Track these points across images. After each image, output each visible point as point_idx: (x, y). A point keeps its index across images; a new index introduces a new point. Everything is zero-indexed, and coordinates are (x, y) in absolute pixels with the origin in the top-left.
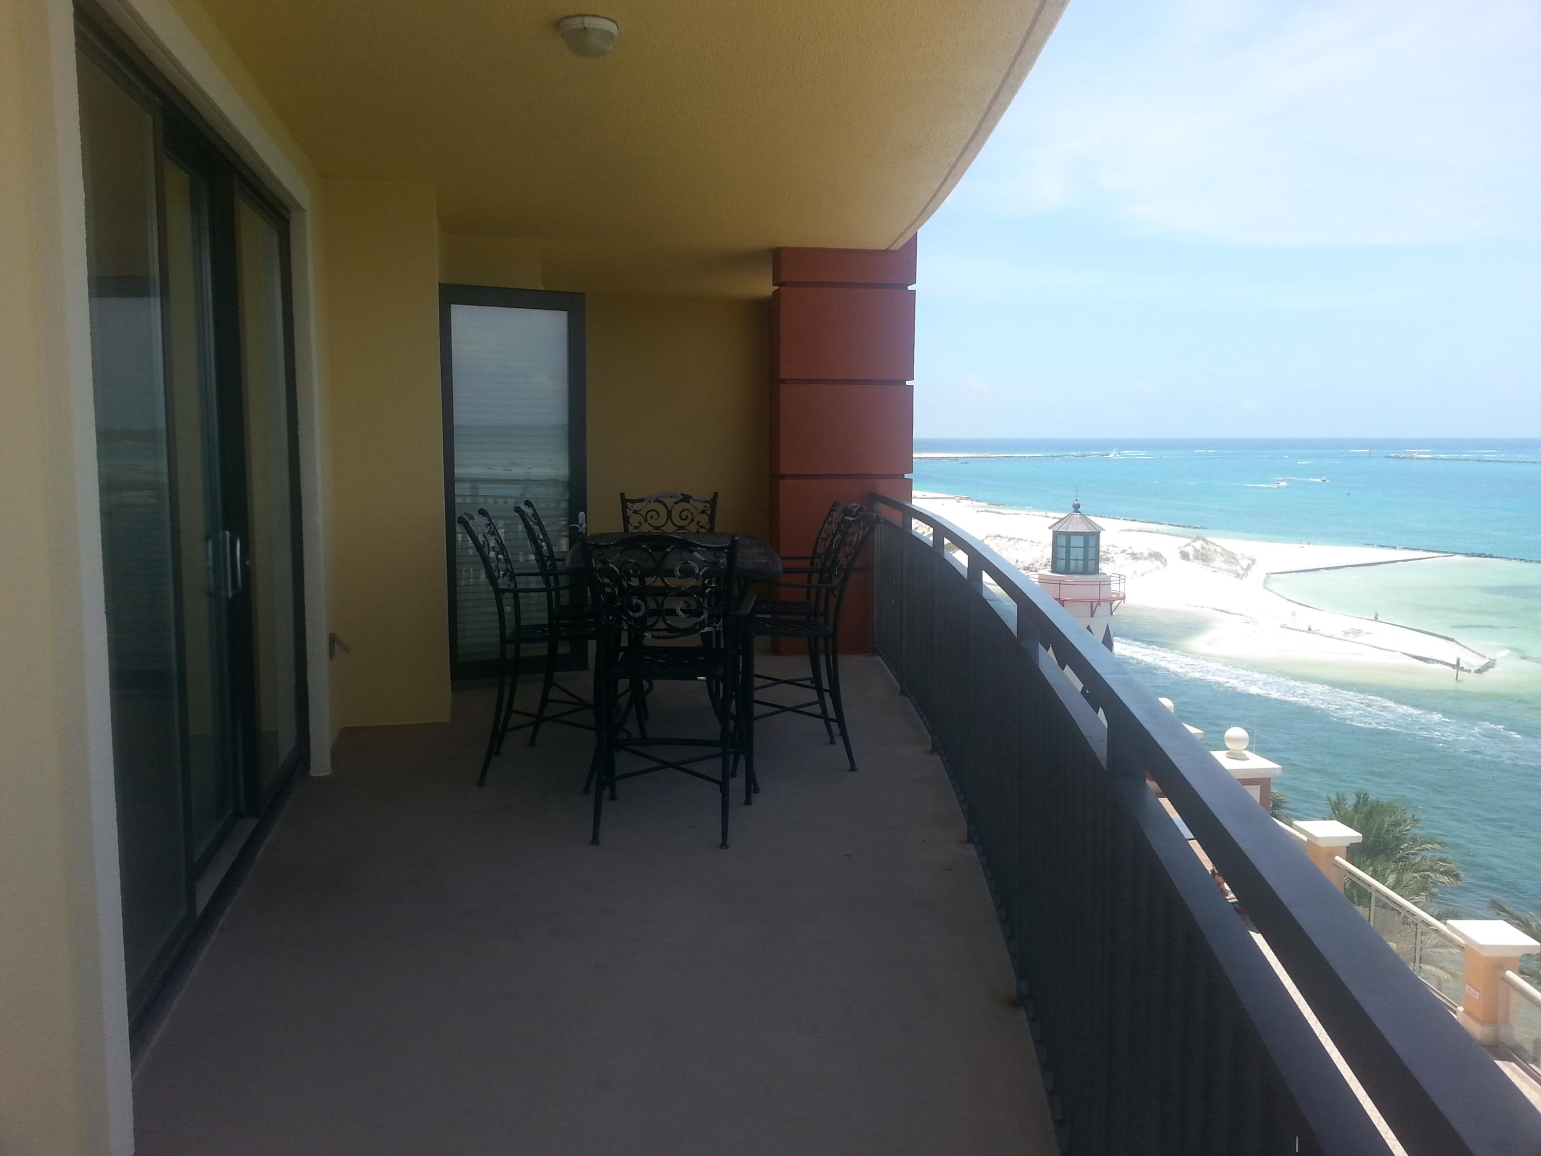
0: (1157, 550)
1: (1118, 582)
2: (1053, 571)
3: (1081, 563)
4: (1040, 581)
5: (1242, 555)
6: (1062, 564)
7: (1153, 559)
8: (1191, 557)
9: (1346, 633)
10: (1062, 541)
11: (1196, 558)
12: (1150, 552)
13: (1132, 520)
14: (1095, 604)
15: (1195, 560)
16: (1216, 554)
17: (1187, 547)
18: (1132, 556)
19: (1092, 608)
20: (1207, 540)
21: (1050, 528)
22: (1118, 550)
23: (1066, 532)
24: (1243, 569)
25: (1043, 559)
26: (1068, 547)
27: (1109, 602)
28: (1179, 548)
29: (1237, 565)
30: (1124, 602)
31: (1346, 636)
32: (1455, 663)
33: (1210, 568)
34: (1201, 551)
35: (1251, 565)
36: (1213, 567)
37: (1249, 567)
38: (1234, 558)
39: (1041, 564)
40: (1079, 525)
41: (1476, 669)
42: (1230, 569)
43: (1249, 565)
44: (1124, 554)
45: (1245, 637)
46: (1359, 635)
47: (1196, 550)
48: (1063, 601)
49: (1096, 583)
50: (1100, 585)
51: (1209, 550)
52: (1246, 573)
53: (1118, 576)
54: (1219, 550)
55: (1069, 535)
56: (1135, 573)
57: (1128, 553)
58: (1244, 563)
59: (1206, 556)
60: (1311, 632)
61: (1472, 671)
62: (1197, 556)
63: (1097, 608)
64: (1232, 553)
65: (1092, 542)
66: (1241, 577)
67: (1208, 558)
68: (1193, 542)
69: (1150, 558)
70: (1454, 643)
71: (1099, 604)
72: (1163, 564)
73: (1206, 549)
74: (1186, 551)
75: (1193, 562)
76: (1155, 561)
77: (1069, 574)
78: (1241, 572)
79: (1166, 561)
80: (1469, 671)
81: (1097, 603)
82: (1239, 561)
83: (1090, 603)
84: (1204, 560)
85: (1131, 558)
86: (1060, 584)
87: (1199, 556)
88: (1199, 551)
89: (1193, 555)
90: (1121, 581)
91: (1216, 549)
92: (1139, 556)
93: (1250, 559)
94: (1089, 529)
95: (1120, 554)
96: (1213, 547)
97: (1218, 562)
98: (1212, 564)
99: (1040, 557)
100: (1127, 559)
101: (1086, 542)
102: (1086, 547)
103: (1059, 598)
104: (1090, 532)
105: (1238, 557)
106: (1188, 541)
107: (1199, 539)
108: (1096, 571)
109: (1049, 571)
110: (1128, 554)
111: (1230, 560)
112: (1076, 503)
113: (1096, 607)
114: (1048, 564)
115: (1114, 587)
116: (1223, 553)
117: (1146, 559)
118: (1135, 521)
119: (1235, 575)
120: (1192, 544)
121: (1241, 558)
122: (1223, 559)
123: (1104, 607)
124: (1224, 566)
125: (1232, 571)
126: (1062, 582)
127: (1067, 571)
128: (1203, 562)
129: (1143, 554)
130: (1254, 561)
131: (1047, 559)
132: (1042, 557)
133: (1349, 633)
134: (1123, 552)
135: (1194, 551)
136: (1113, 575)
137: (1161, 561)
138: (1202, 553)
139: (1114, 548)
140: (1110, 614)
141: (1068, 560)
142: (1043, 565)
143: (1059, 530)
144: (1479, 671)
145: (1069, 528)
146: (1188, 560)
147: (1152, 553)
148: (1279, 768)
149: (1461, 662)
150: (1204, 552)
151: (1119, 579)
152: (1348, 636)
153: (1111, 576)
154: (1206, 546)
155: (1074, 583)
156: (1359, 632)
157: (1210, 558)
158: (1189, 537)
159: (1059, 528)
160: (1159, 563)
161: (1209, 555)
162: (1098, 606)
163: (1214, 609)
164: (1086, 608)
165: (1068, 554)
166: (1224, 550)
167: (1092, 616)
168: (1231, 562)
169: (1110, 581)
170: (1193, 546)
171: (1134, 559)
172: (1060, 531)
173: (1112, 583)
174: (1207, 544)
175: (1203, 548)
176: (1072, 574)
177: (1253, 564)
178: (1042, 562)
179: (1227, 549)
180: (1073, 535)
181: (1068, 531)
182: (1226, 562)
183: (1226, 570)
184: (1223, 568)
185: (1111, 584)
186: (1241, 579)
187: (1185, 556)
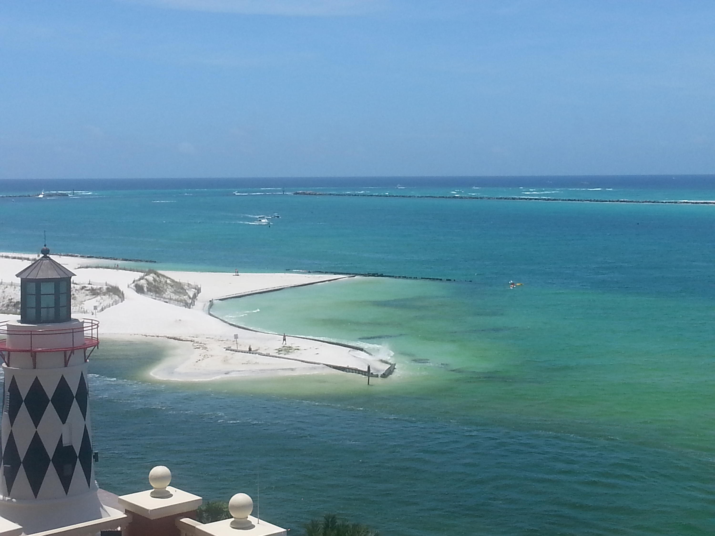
0: (114, 284)
1: (91, 328)
2: (22, 321)
3: (52, 311)
4: (11, 333)
5: (189, 285)
6: (32, 312)
7: (111, 293)
8: (145, 290)
9: (279, 351)
10: (32, 288)
11: (149, 290)
12: (108, 287)
13: (88, 257)
14: (68, 353)
15: (149, 293)
16: (166, 286)
17: (141, 281)
18: (91, 292)
19: (65, 356)
20: (158, 273)
21: (17, 276)
22: (78, 287)
23: (36, 279)
24: (190, 298)
25: (5, 300)
26: (38, 294)
27: (83, 350)
28: (133, 282)
29: (185, 295)
30: (98, 348)
31: (279, 354)
32: (366, 370)
33: (162, 299)
34: (154, 283)
35: (197, 294)
36: (164, 298)
37: (195, 296)
38: (182, 288)
39: (3, 305)
40: (49, 271)
41: (382, 373)
42: (179, 299)
43: (195, 294)
44: (84, 290)
45: (197, 362)
46: (289, 352)
47: (149, 283)
48: (35, 352)
49: (69, 331)
50: (73, 332)
51: (160, 282)
52: (193, 302)
53: (91, 321)
54: (168, 281)
55: (39, 282)
56: (95, 308)
57: (88, 288)
58: (191, 293)
59: (158, 288)
60: (251, 352)
61: (379, 376)
62: (150, 289)
63: (71, 358)
64: (180, 283)
65: (63, 289)
66: (189, 305)
67: (160, 290)
68: (146, 275)
69: (109, 293)
70: (363, 352)
71: (72, 352)
72: (120, 297)
73: (158, 281)
74: (140, 284)
75: (147, 294)
76: (113, 296)
77: (41, 323)
78: (190, 301)
79: (123, 294)
80: (377, 376)
81: (70, 351)
82: (187, 291)
83: (63, 352)
84: (156, 292)
85: (91, 294)
86: (31, 334)
87: (152, 288)
88: (152, 283)
89: (147, 288)
90: (93, 327)
91: (166, 281)
92: (99, 291)
93: (196, 289)
94: (59, 275)
95: (80, 291)
96: (164, 279)
97: (169, 293)
98: (164, 295)
99: (2, 298)
100: (87, 295)
101: (57, 288)
102: (57, 294)
103: (31, 350)
104: (61, 278)
105: (186, 287)
106: (142, 274)
107: (151, 273)
108: (68, 318)
109: (18, 321)
110: (87, 290)
111: (179, 291)
112: (45, 248)
113: (70, 356)
114: (10, 304)
115: (87, 333)
116: (173, 284)
117: (104, 294)
118: (93, 257)
119: (184, 304)
120: (146, 277)
121: (188, 288)
122: (173, 290)
123: (79, 354)
124: (174, 297)
125: (181, 301)
126: (33, 333)
127: (38, 320)
128: (156, 294)
129: (102, 290)
130: (199, 290)
131: (9, 299)
132: (4, 298)
133: (281, 351)
134: (83, 288)
135: (148, 284)
136: (85, 321)
137: (118, 296)
138: (155, 285)
139: (75, 285)
140: (84, 361)
141: (38, 308)
142: (5, 305)
143: (28, 277)
144: (384, 376)
145: (38, 276)
146: (142, 293)
147: (110, 287)
148: (284, 532)
149: (371, 369)
150: (156, 284)
151: (91, 325)
152: (281, 353)
153: (83, 322)
154: (157, 279)
155: (47, 333)
156: (290, 349)
157: (162, 289)
158: (142, 272)
159: (28, 276)
160: (117, 297)
161: (161, 288)
162: (72, 354)
163: (168, 338)
164: (60, 358)
165: (38, 302)
166: (173, 281)
167: (66, 366)
168: (180, 293)
169: (83, 328)
170: (146, 279)
171: (93, 295)
172: (28, 279)
173: (85, 329)
174: (158, 276)
175: (155, 280)
176: (43, 323)
177: (198, 293)
178: (4, 303)
179: (176, 280)
180: (43, 282)
181: (37, 278)
182: (175, 292)
183: (175, 300)
184: (174, 298)
185: (84, 331)
186: (190, 308)
187: (139, 289)
